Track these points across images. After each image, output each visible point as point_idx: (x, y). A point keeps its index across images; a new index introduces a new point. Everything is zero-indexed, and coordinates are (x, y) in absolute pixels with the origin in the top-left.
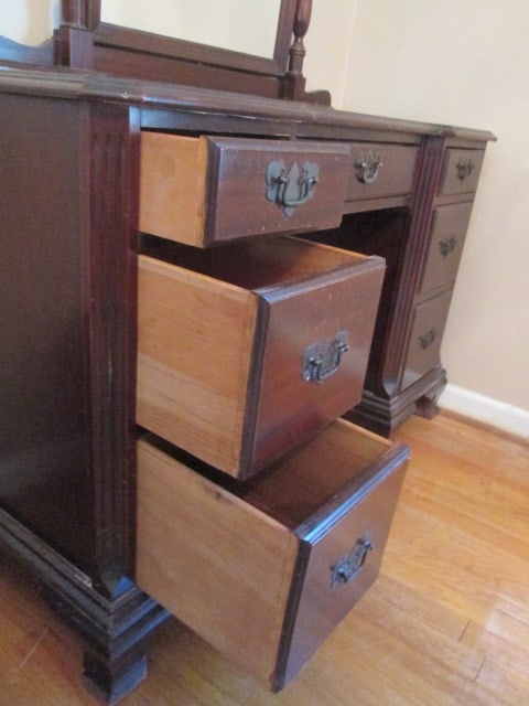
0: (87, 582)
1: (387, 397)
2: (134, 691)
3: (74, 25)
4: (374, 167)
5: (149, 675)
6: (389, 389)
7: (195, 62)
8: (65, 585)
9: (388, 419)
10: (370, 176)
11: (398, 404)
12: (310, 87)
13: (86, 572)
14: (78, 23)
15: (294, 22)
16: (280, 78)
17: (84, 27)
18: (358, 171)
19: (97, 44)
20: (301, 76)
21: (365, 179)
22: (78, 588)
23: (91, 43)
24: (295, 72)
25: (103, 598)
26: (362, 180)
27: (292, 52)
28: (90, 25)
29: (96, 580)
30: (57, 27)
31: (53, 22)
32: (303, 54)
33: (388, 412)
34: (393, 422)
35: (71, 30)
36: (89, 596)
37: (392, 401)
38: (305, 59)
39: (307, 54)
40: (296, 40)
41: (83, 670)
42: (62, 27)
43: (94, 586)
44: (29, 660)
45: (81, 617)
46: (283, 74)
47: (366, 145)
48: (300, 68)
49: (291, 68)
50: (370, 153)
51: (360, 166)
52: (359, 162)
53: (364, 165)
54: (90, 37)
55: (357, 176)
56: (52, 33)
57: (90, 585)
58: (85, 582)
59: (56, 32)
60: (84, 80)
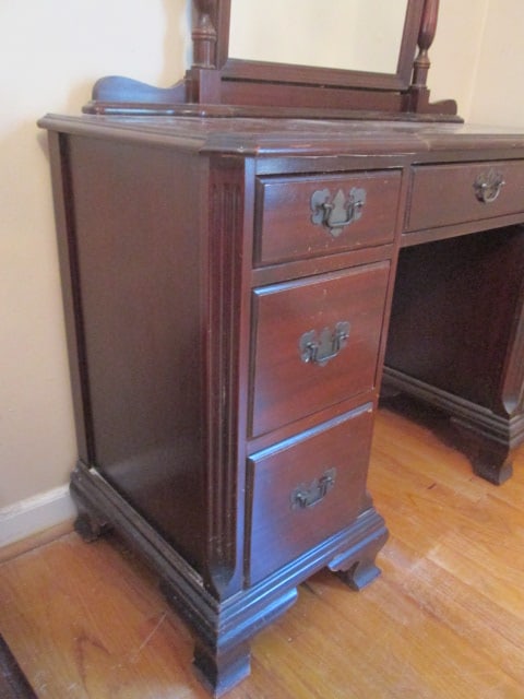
0: (199, 581)
1: (507, 416)
2: (239, 685)
3: (204, 66)
4: (495, 186)
5: (252, 673)
6: (509, 408)
7: (317, 85)
8: (180, 581)
9: (507, 438)
10: (491, 195)
11: (519, 423)
12: (434, 98)
13: (199, 572)
14: (207, 64)
15: (419, 34)
16: (402, 92)
17: (213, 66)
18: (478, 191)
19: (223, 79)
20: (425, 88)
21: (485, 199)
22: (190, 585)
23: (219, 80)
24: (419, 85)
25: (213, 598)
26: (481, 200)
27: (416, 66)
28: (218, 62)
29: (207, 580)
30: (189, 68)
31: (186, 63)
32: (427, 66)
33: (507, 431)
34: (512, 443)
35: (201, 71)
36: (200, 595)
37: (512, 420)
38: (430, 71)
39: (431, 66)
40: (420, 53)
41: (193, 659)
42: (193, 67)
43: (205, 585)
44: (148, 644)
45: (193, 612)
46: (406, 88)
47: (488, 165)
48: (424, 81)
49: (414, 82)
50: (492, 171)
51: (480, 187)
52: (479, 182)
53: (484, 185)
54: (218, 74)
55: (477, 195)
56: (184, 74)
57: (202, 584)
58: (198, 581)
59: (187, 72)
60: (205, 137)
